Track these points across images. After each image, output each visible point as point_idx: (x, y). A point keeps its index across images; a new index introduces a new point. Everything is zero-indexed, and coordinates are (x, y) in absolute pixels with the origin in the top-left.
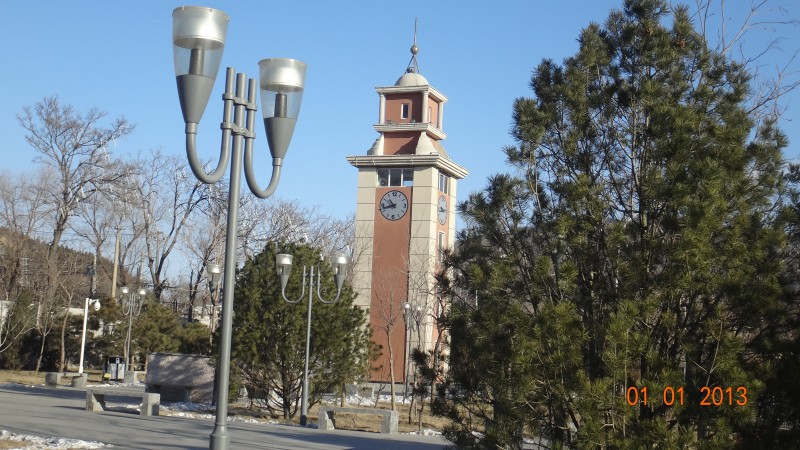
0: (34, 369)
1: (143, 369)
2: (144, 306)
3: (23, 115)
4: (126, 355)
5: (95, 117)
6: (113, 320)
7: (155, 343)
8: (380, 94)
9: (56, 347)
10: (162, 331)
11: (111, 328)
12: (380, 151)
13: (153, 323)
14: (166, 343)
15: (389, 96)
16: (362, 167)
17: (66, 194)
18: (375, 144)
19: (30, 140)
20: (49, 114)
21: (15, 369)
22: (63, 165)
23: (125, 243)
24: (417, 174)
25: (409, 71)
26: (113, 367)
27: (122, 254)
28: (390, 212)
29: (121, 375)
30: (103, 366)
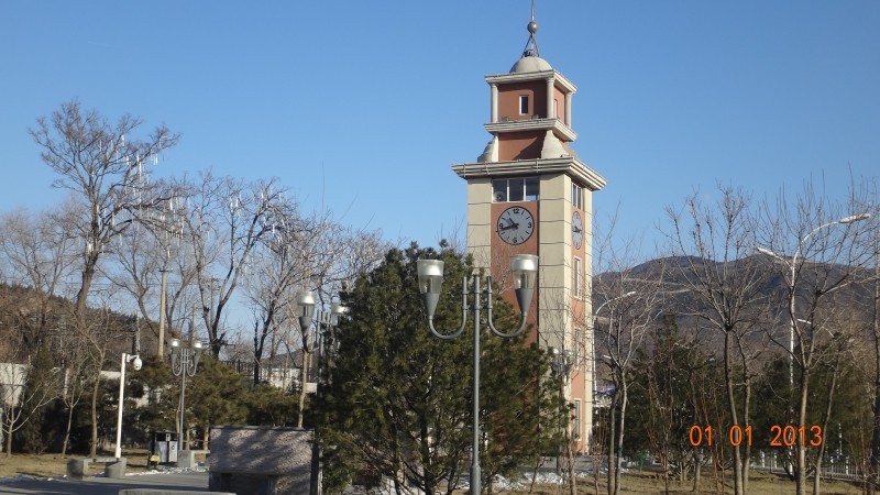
0: (60, 452)
1: (201, 447)
2: (200, 364)
3: (37, 128)
4: (179, 430)
5: (128, 126)
6: (162, 386)
7: (217, 412)
8: (490, 84)
9: (87, 422)
10: (225, 396)
11: (158, 395)
12: (495, 157)
13: (213, 386)
14: (231, 412)
15: (503, 87)
16: (471, 179)
17: (95, 225)
18: (487, 149)
19: (46, 158)
20: (69, 125)
21: (37, 452)
22: (90, 189)
23: (173, 291)
24: (544, 184)
25: (526, 54)
26: (162, 446)
27: (170, 306)
28: (511, 234)
29: (173, 457)
30: (149, 445)
